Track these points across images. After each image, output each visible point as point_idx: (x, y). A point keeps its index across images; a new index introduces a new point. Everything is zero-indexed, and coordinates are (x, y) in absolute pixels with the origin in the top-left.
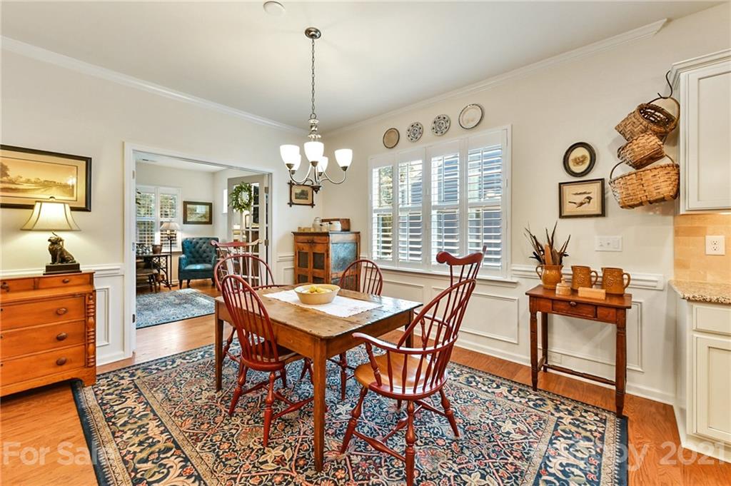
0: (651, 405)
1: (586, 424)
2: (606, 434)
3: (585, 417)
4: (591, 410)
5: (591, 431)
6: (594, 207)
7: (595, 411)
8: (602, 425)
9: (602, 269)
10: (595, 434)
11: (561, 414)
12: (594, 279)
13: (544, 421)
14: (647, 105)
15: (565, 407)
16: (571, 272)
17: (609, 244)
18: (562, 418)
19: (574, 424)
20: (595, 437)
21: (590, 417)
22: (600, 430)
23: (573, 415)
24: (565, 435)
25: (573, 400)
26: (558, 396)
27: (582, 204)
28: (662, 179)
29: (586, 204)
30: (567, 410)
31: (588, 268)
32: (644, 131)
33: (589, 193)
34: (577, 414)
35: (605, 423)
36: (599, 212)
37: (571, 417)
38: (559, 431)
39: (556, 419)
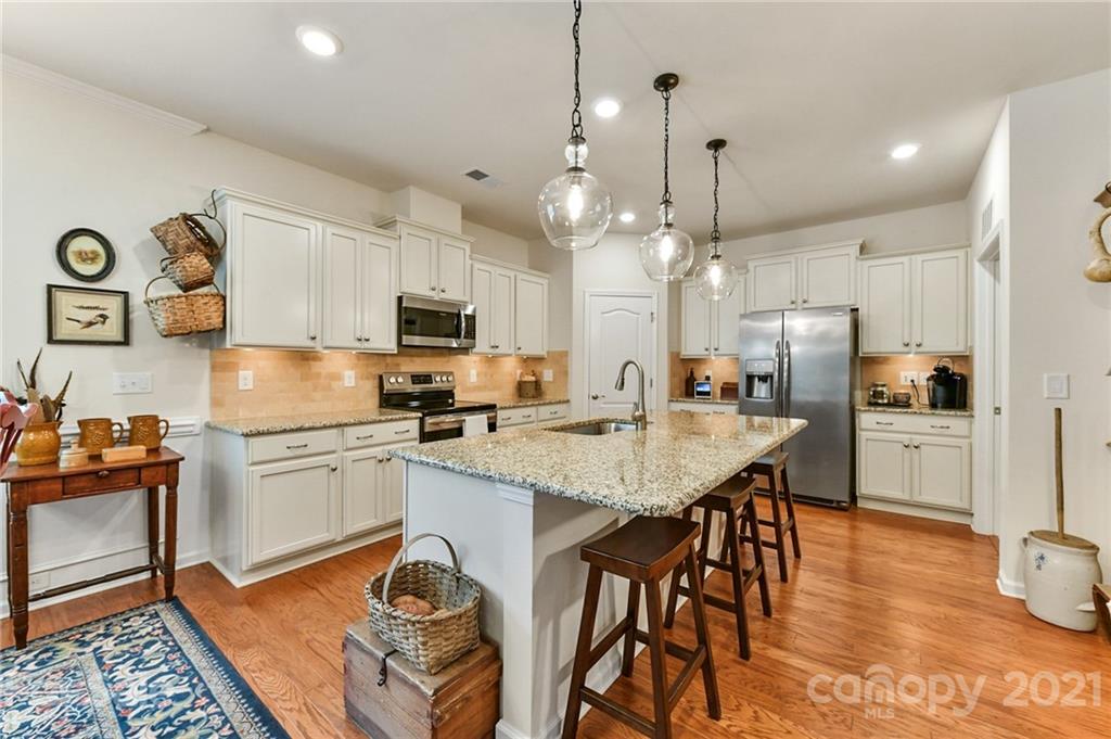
0: (190, 572)
1: (137, 631)
2: (167, 625)
3: (130, 626)
4: (132, 614)
5: (148, 634)
6: (112, 330)
7: (137, 613)
8: (156, 620)
9: (129, 419)
10: (156, 633)
11: (95, 645)
12: (116, 435)
13: (75, 668)
14: (191, 216)
15: (95, 634)
16: (78, 431)
17: (133, 383)
18: (100, 647)
19: (122, 642)
20: (158, 635)
21: (136, 622)
22: (158, 625)
23: (112, 635)
24: (120, 660)
25: (98, 621)
26: (70, 630)
27: (90, 324)
28: (213, 309)
29: (97, 326)
30: (99, 635)
31: (109, 420)
32: (190, 249)
33: (104, 309)
34: (118, 630)
35: (158, 616)
36: (120, 338)
37: (112, 638)
38: (107, 662)
39: (92, 654)
